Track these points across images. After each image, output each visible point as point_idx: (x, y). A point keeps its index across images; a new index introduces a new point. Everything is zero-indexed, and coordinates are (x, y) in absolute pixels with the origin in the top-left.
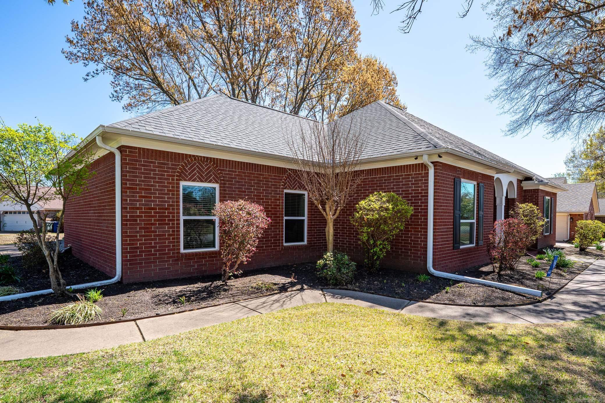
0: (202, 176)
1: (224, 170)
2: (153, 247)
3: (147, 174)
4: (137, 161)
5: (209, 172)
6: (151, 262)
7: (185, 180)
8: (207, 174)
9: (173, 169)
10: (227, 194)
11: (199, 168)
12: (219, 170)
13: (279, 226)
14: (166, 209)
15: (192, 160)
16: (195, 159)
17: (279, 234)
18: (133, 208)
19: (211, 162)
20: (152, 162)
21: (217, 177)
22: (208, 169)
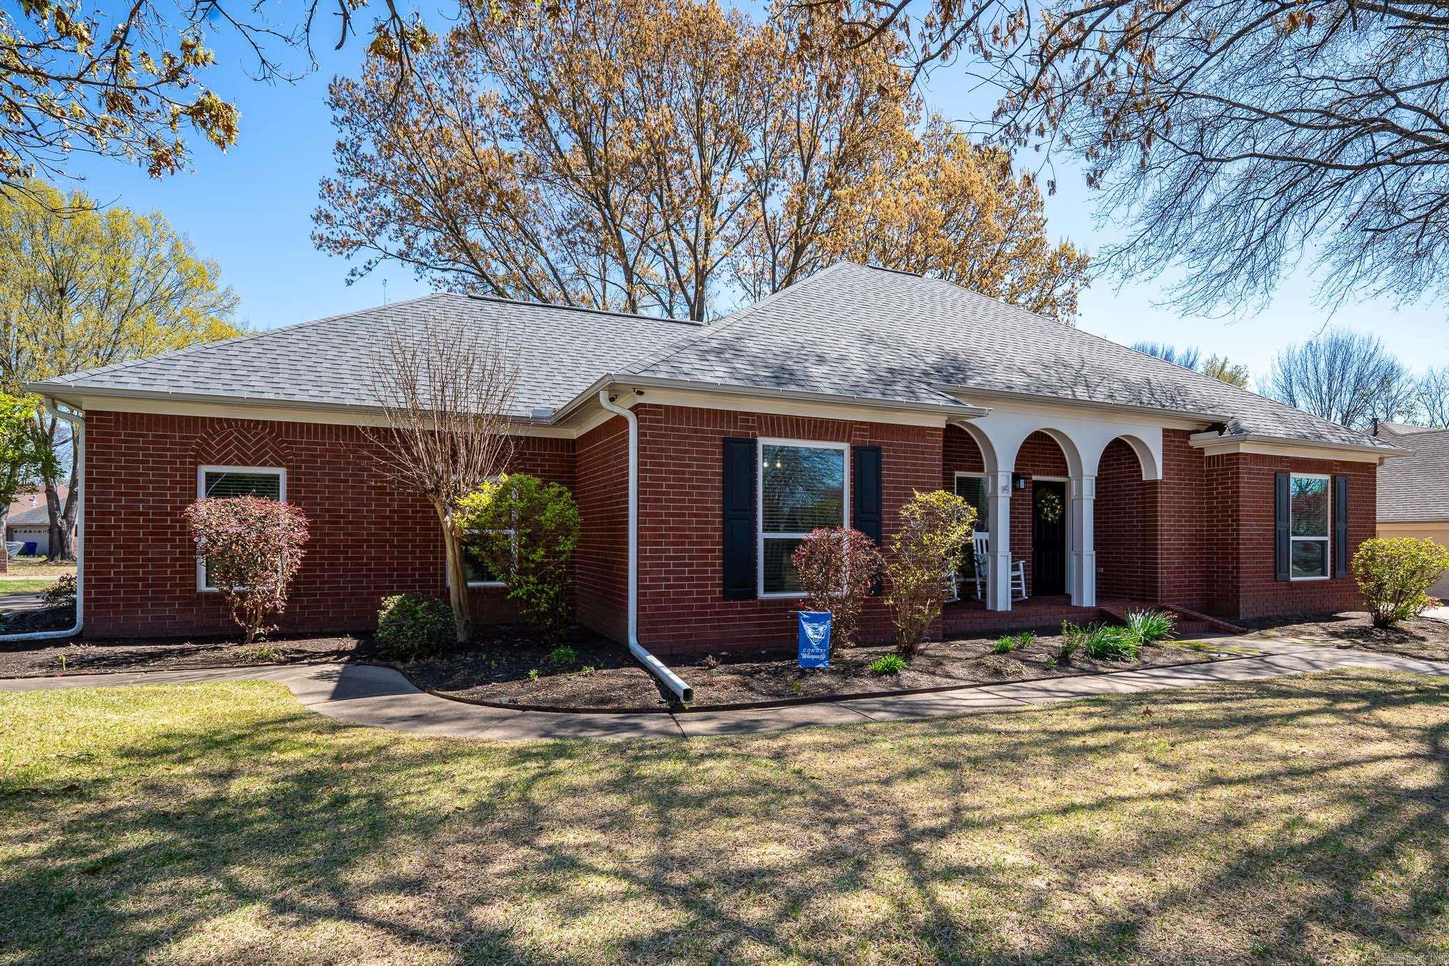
0: (245, 454)
1: (295, 443)
2: (139, 580)
3: (131, 455)
4: (112, 434)
5: (262, 447)
6: (135, 605)
7: (209, 463)
8: (257, 451)
9: (182, 444)
10: (302, 486)
11: (240, 441)
12: (283, 442)
13: (435, 547)
14: (168, 514)
15: (222, 428)
16: (230, 426)
17: (436, 564)
18: (103, 514)
19: (263, 429)
20: (140, 436)
21: (280, 456)
22: (258, 442)
